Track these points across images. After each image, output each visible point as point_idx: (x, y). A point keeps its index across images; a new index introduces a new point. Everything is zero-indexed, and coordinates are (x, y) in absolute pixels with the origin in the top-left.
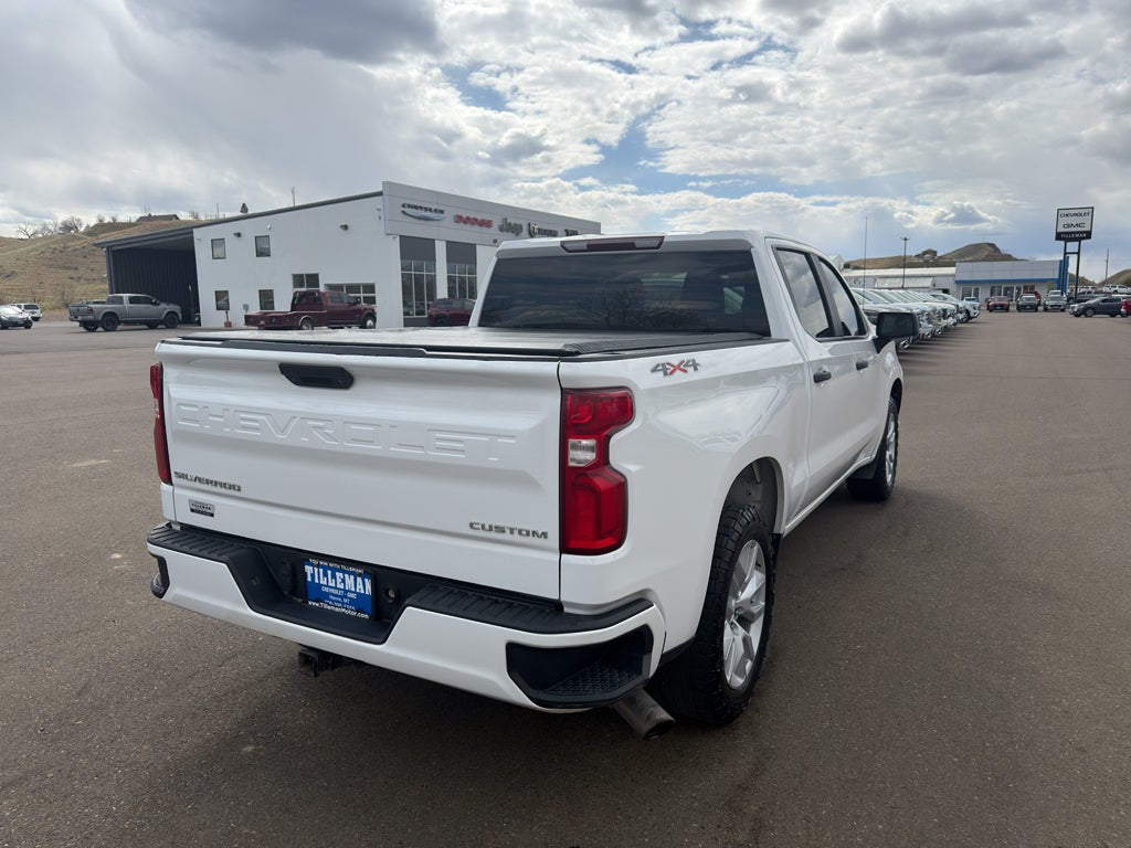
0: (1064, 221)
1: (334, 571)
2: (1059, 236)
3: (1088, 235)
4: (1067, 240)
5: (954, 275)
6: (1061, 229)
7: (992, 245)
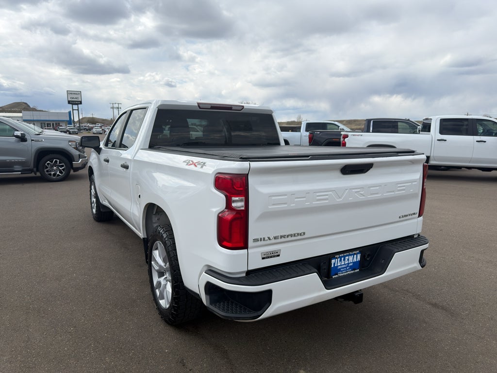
0: (70, 96)
1: (344, 257)
2: (69, 102)
3: (81, 103)
4: (73, 104)
5: (22, 117)
6: (70, 100)
7: (26, 103)
